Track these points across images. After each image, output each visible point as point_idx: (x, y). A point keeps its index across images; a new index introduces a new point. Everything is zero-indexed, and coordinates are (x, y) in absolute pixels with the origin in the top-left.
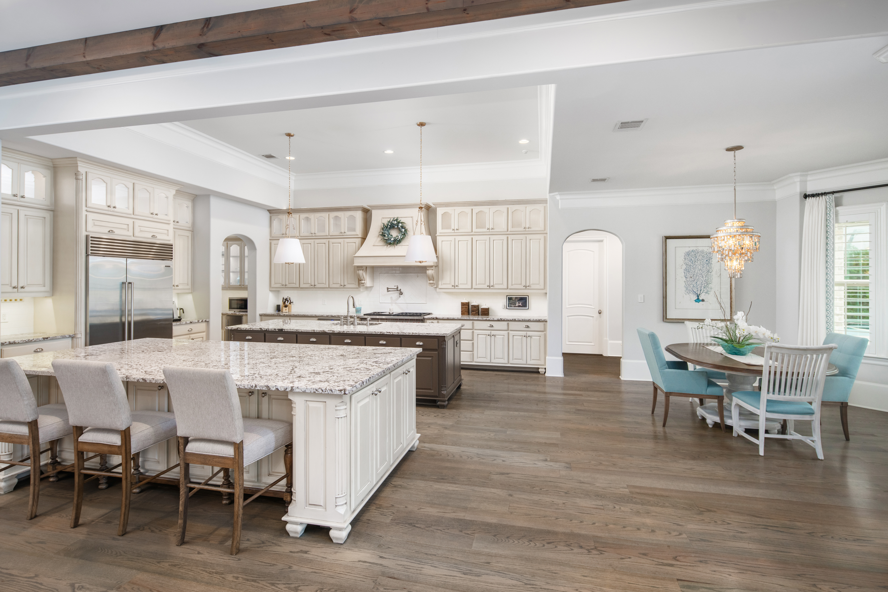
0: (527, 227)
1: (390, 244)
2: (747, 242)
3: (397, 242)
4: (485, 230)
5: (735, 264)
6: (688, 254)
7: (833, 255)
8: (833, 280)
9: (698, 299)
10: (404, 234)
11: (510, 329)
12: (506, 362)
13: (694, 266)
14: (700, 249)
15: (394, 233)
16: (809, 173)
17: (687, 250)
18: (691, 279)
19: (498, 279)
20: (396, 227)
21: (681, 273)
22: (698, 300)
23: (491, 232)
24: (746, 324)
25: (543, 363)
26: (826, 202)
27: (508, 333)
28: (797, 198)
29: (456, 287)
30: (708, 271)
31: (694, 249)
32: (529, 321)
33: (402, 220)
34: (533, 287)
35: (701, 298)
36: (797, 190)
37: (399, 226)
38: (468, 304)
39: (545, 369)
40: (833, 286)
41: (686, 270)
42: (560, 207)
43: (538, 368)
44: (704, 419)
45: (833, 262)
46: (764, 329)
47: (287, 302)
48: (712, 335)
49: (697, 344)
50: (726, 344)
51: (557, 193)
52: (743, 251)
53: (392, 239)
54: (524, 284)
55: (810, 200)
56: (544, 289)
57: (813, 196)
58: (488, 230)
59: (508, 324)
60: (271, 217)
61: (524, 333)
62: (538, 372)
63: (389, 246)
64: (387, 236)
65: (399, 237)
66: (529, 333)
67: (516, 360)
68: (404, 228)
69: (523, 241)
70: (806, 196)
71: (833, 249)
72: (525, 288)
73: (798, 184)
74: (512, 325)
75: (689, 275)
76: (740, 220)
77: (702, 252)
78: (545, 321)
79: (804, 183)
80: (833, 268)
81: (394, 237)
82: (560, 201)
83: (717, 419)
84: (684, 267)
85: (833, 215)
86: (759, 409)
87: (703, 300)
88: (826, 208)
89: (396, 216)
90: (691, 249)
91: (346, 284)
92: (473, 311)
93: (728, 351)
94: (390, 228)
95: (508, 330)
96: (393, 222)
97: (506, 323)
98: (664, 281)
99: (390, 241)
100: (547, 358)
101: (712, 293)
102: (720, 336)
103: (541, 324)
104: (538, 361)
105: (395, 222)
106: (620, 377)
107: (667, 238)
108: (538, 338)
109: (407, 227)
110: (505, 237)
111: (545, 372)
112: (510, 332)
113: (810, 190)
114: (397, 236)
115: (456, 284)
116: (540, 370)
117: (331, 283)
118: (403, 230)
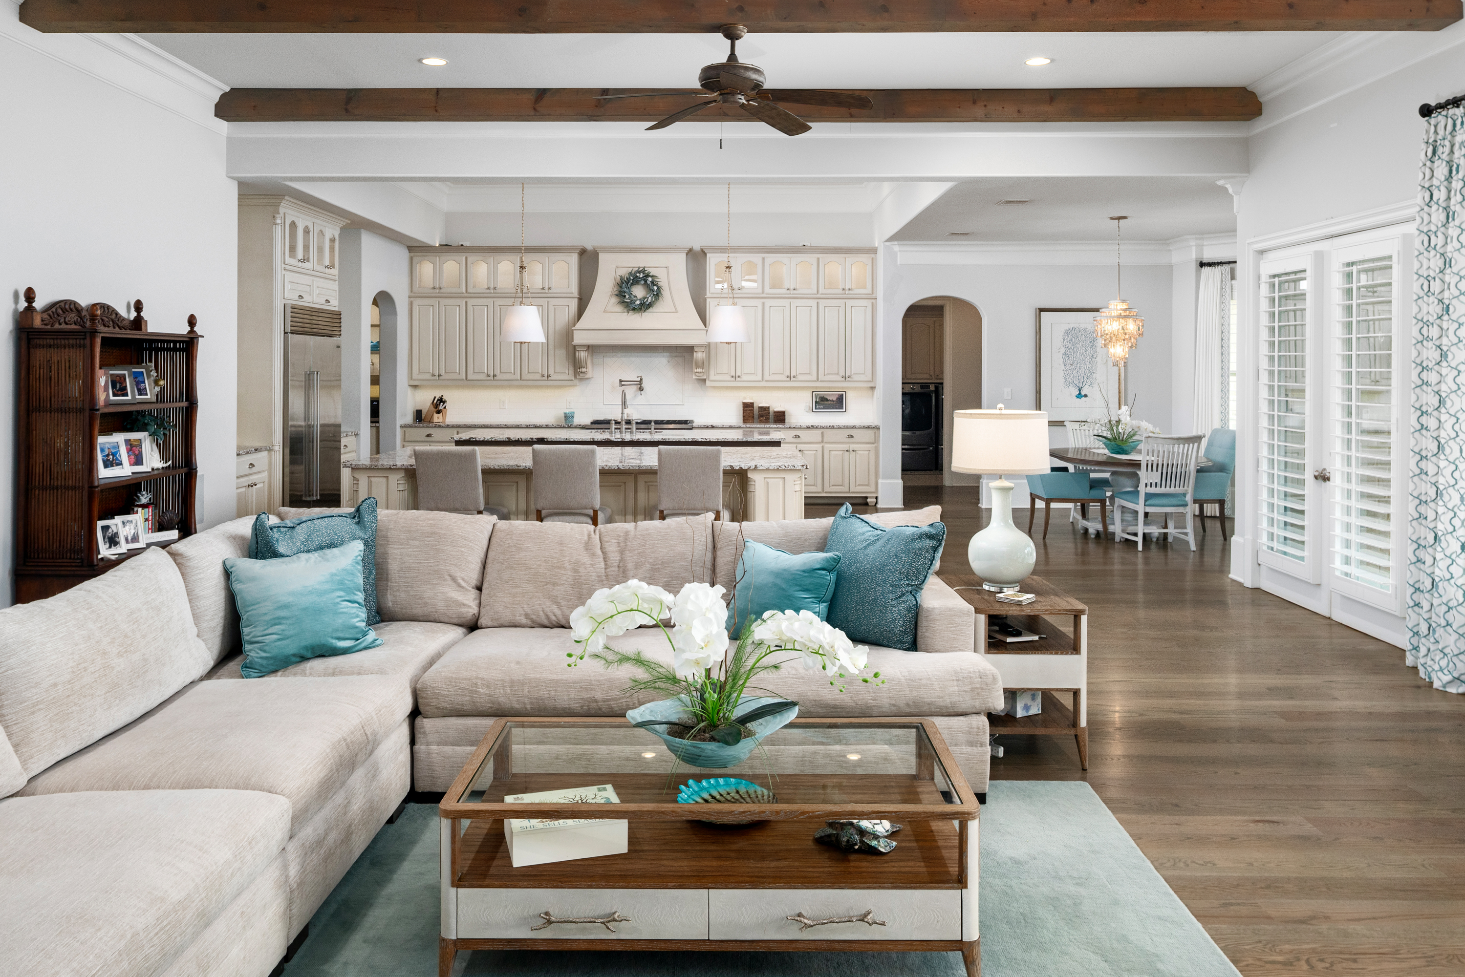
0: (847, 288)
1: (634, 309)
2: (1132, 326)
3: (644, 306)
4: (784, 291)
5: (1119, 350)
6: (1068, 332)
7: (1229, 339)
8: (1228, 369)
9: (1080, 394)
10: (657, 294)
11: (826, 440)
12: (820, 490)
13: (1075, 349)
14: (1083, 326)
15: (639, 292)
16: (1205, 236)
17: (1067, 327)
18: (1071, 367)
19: (803, 365)
20: (643, 282)
21: (1059, 358)
22: (1079, 396)
23: (793, 295)
24: (1128, 418)
25: (874, 490)
26: (1222, 274)
27: (823, 447)
28: (1193, 266)
29: (738, 379)
30: (1092, 357)
31: (1076, 326)
32: (854, 427)
33: (653, 272)
34: (855, 378)
35: (1083, 393)
36: (1193, 256)
37: (648, 282)
38: (751, 405)
39: (876, 498)
40: (1228, 377)
41: (1065, 354)
42: (899, 263)
43: (867, 498)
44: (1086, 530)
45: (1229, 347)
46: (1147, 424)
47: (439, 404)
48: (1096, 433)
49: (1078, 449)
50: (1109, 442)
51: (896, 243)
52: (1127, 336)
53: (638, 302)
54: (842, 373)
55: (1206, 270)
56: (872, 381)
57: (1210, 264)
58: (788, 292)
59: (822, 433)
60: (411, 259)
61: (846, 447)
62: (867, 504)
63: (631, 312)
64: (627, 296)
65: (650, 298)
66: (853, 446)
67: (834, 487)
68: (656, 285)
69: (841, 309)
70: (1202, 265)
71: (1229, 332)
72: (843, 379)
73: (1194, 249)
74: (830, 435)
75: (1068, 362)
76: (1123, 301)
77: (1085, 330)
78: (877, 428)
79: (1200, 247)
80: (1229, 354)
81: (639, 298)
82: (899, 253)
83: (1100, 527)
84: (1063, 350)
85: (1228, 291)
86: (1138, 504)
87: (1086, 396)
88: (1222, 281)
89: (642, 265)
90: (1071, 326)
91: (551, 372)
92: (760, 416)
93: (1112, 451)
94: (632, 284)
95: (822, 442)
96: (638, 275)
97: (819, 432)
98: (1038, 370)
99: (633, 306)
100: (880, 481)
101: (1096, 386)
102: (1105, 435)
103: (871, 432)
104: (867, 487)
105: (641, 276)
106: (979, 505)
107: (1042, 310)
108: (867, 452)
109: (660, 284)
110: (813, 303)
111: (876, 503)
112: (826, 445)
113: (1207, 257)
114: (645, 298)
115: (738, 373)
116: (869, 500)
117: (525, 371)
118: (655, 288)
